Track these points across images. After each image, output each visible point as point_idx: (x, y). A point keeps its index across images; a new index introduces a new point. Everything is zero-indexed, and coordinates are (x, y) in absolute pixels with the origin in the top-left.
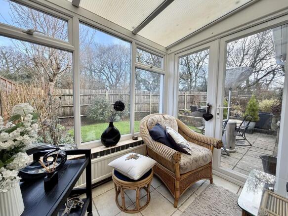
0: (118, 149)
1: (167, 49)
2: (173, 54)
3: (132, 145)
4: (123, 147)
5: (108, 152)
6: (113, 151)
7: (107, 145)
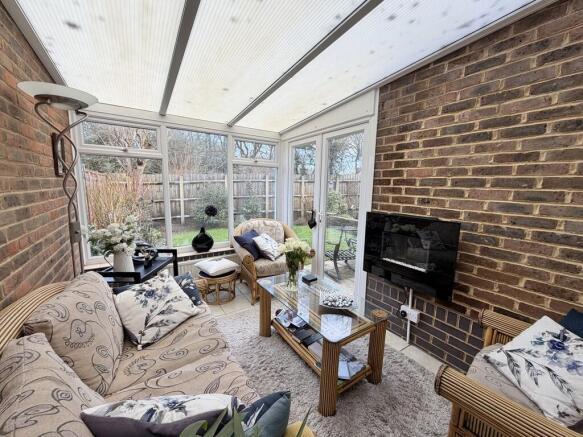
0: (211, 255)
1: (281, 134)
2: (287, 143)
3: (227, 252)
4: (216, 254)
5: (199, 257)
6: (205, 256)
7: (198, 250)
